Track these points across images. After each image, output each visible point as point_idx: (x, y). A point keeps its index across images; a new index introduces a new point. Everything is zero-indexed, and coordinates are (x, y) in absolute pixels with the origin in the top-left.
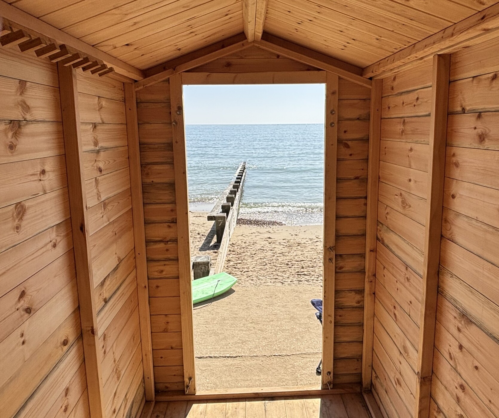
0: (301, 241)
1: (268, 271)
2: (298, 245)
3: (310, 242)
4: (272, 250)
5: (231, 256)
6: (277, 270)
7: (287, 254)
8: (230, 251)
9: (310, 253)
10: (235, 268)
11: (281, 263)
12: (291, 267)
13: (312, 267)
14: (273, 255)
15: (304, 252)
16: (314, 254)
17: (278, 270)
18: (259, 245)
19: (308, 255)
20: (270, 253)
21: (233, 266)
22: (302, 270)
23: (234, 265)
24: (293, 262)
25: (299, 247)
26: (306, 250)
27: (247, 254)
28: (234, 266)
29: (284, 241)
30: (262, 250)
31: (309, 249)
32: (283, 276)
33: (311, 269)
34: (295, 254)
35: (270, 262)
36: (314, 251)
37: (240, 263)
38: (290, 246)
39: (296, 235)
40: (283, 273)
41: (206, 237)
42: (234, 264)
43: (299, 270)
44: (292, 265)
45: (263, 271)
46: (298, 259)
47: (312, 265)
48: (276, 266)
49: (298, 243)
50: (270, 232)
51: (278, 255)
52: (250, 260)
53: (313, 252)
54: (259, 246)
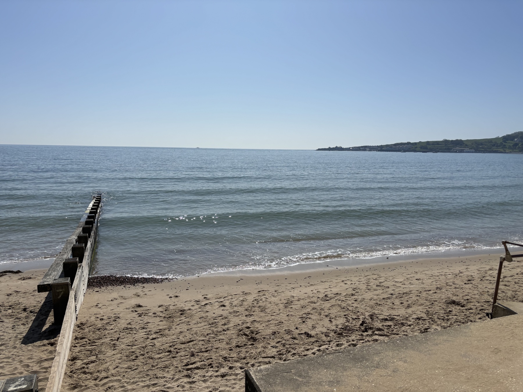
0: (184, 306)
1: (141, 372)
2: (181, 314)
3: (197, 307)
4: (144, 328)
5: (77, 349)
6: (154, 367)
7: (167, 331)
8: (76, 338)
9: (199, 325)
10: (85, 373)
11: (161, 351)
12: (175, 357)
13: (206, 351)
14: (146, 336)
15: (192, 326)
16: (205, 327)
17: (157, 365)
18: (123, 321)
19: (196, 329)
20: (142, 334)
21: (81, 369)
22: (193, 359)
23: (84, 368)
24: (178, 346)
25: (183, 318)
26: (194, 322)
27: (106, 340)
28: (84, 370)
29: (161, 309)
30: (128, 329)
31: (196, 319)
32: (164, 377)
33: (206, 354)
34: (178, 330)
35: (142, 353)
36: (205, 322)
37: (93, 362)
38: (170, 317)
39: (177, 297)
40: (164, 371)
41: (36, 314)
42: (84, 366)
43: (188, 360)
44: (177, 353)
45: (133, 372)
46: (184, 340)
47: (206, 347)
48: (152, 358)
49: (181, 311)
50: (139, 296)
51: (154, 336)
52: (110, 353)
53: (203, 324)
54: (123, 323)
